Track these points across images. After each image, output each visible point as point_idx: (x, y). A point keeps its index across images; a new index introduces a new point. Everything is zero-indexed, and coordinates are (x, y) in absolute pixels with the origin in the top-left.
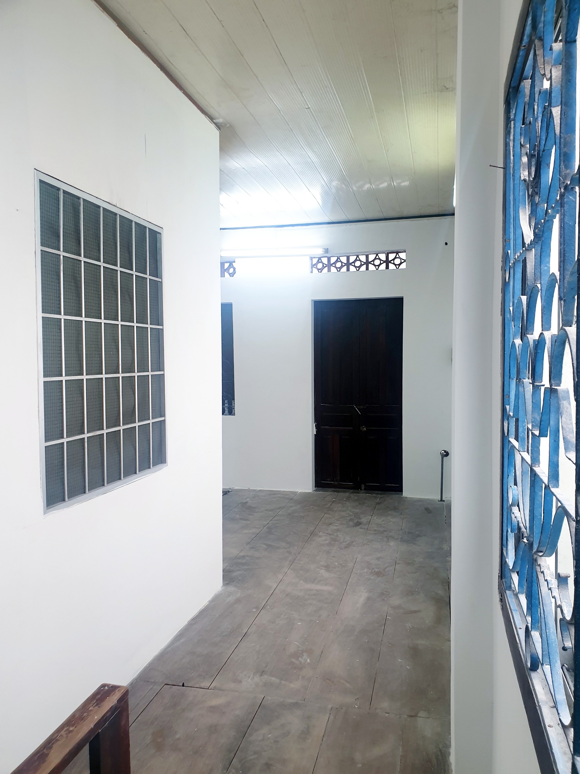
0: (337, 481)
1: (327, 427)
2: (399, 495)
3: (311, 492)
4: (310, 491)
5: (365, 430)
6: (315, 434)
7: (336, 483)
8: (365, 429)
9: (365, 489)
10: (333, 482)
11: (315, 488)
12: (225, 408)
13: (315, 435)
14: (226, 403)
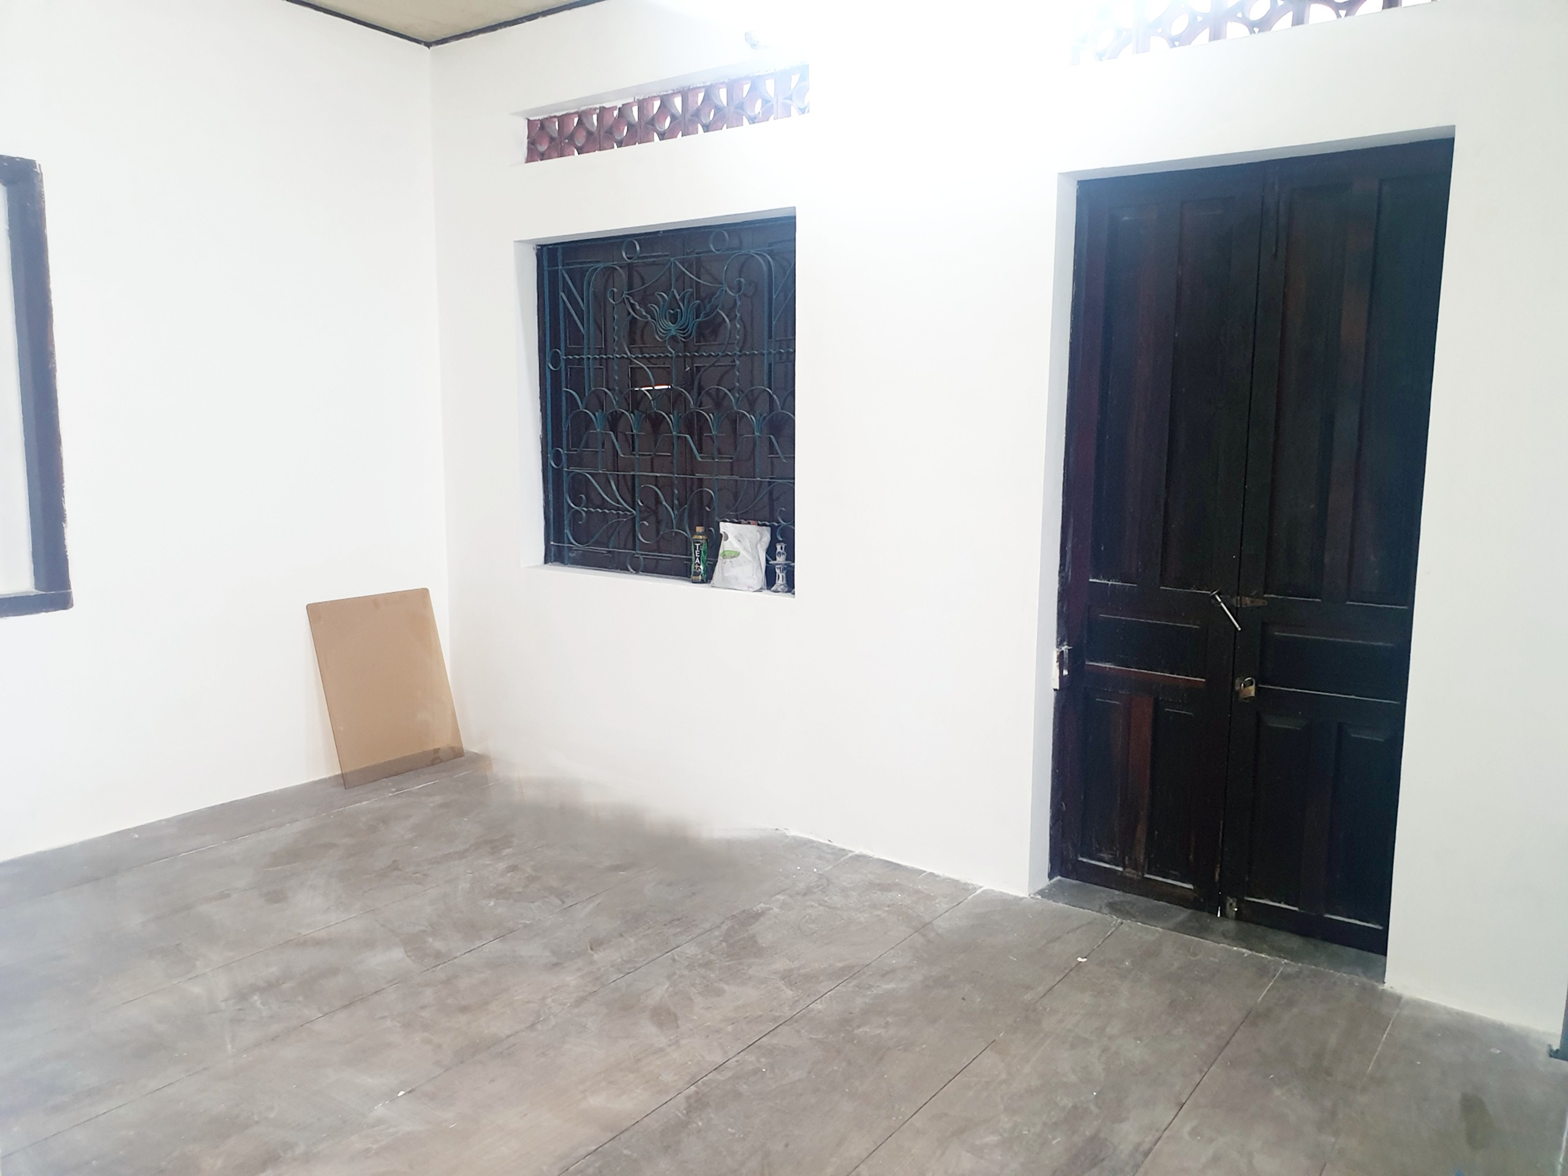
0: (1135, 869)
1: (1108, 665)
2: (1372, 978)
3: (1022, 899)
4: (1021, 895)
5: (1253, 694)
6: (1058, 688)
7: (1130, 873)
8: (1252, 691)
9: (1239, 917)
10: (1120, 869)
11: (1051, 876)
12: (778, 571)
13: (1055, 690)
14: (779, 553)
